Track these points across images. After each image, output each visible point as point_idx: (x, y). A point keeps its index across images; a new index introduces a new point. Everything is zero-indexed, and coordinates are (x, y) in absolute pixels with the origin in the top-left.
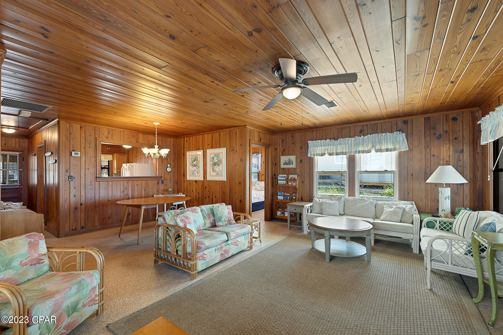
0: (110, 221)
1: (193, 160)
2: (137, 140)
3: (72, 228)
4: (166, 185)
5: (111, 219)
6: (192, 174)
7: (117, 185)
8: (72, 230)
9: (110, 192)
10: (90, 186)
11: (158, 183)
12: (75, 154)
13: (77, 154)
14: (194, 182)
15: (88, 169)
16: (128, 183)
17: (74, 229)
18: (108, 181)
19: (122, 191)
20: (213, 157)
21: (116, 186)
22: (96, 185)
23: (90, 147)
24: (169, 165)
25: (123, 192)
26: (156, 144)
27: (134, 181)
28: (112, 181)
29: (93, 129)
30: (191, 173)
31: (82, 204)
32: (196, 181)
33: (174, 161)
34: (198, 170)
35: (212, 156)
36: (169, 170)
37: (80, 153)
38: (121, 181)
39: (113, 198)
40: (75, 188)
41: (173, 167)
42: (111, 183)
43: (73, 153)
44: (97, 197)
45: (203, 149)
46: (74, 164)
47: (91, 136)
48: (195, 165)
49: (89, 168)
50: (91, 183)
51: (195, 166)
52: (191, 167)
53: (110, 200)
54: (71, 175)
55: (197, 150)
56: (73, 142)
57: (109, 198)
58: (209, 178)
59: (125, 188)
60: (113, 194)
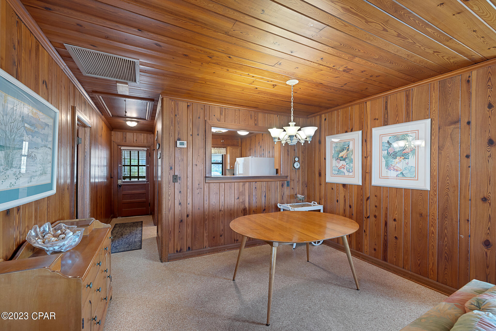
0: (222, 240)
1: (338, 149)
2: (256, 122)
3: (177, 249)
4: (293, 188)
5: (223, 238)
6: (336, 172)
7: (230, 188)
8: (177, 251)
9: (222, 198)
10: (198, 190)
11: (282, 185)
12: (181, 144)
13: (182, 144)
14: (341, 187)
15: (196, 165)
16: (244, 185)
17: (179, 250)
18: (220, 183)
19: (236, 197)
20: (388, 142)
21: (230, 190)
22: (205, 189)
23: (198, 135)
24: (297, 159)
25: (238, 198)
26: (292, 121)
27: (252, 183)
28: (224, 183)
29: (202, 109)
30: (333, 171)
31: (188, 215)
32: (344, 185)
33: (303, 153)
34: (350, 166)
35: (385, 139)
36: (297, 165)
37: (186, 142)
38: (235, 183)
39: (225, 208)
40: (180, 192)
41: (303, 162)
42: (223, 185)
43: (178, 142)
44: (206, 206)
45: (361, 128)
46: (180, 159)
47: (199, 118)
48: (342, 157)
49: (197, 163)
50: (199, 185)
51: (344, 160)
52: (334, 162)
53: (222, 209)
54: (176, 174)
55: (346, 132)
56: (179, 127)
57: (220, 208)
58: (376, 181)
59: (240, 192)
60: (225, 201)
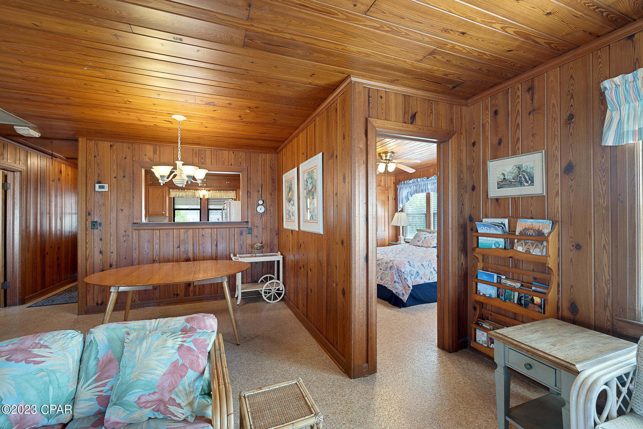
0: (157, 294)
1: (288, 189)
2: (203, 161)
3: (98, 301)
4: (257, 236)
5: (158, 291)
7: (167, 235)
8: (97, 304)
9: (157, 247)
10: (125, 237)
11: (241, 233)
12: (100, 187)
13: (103, 187)
15: (122, 210)
16: (187, 232)
17: (100, 302)
18: (153, 230)
19: (176, 246)
20: (307, 180)
21: (167, 238)
22: (134, 236)
23: (124, 177)
24: (261, 202)
25: (179, 247)
26: (179, 159)
27: (197, 230)
28: (160, 229)
29: (129, 148)
30: (287, 216)
31: (111, 265)
32: (292, 232)
33: (271, 195)
36: (261, 209)
37: (107, 185)
38: (175, 230)
39: (161, 256)
40: (101, 239)
41: (271, 205)
42: (158, 232)
43: (97, 186)
44: (135, 255)
45: (297, 165)
46: (100, 204)
47: (125, 158)
48: (290, 198)
49: (123, 208)
50: (125, 232)
51: (291, 201)
52: (287, 204)
53: (157, 259)
54: (95, 220)
55: (292, 168)
56: (99, 169)
57: (154, 257)
58: (302, 228)
59: (182, 240)
60: (161, 251)
